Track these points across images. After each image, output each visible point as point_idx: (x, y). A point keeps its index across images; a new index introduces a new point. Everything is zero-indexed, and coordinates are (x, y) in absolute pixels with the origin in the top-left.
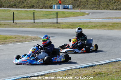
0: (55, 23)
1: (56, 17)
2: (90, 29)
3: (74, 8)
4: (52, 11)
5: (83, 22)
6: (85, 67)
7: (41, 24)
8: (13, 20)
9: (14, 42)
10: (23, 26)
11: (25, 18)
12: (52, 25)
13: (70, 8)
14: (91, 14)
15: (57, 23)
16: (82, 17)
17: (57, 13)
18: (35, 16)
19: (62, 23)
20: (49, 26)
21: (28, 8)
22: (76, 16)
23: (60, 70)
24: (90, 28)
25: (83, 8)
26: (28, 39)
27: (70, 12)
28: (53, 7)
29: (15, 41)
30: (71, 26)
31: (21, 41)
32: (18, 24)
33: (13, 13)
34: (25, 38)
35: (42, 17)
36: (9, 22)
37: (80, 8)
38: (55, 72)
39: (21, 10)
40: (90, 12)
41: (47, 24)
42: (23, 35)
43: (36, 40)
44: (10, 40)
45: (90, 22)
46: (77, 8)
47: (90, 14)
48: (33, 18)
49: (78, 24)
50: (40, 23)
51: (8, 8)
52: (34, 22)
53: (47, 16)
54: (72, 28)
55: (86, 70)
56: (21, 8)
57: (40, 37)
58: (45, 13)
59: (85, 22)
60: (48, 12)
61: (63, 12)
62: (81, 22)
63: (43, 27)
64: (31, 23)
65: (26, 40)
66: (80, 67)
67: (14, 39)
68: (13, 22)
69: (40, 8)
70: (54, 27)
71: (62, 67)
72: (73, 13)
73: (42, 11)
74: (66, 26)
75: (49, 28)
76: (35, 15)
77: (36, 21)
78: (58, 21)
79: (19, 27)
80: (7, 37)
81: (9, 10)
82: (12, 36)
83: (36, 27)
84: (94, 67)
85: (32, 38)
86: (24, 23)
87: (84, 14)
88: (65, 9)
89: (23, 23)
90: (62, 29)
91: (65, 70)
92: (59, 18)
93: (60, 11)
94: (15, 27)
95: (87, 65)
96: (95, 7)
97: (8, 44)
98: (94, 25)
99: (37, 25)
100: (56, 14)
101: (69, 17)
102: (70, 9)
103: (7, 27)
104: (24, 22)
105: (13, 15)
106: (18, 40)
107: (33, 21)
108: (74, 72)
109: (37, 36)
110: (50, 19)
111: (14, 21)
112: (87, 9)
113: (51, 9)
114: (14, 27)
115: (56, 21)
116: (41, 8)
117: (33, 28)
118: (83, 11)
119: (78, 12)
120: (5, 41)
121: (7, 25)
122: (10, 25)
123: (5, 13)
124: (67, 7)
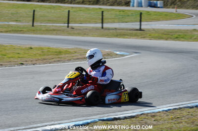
0: (137, 30)
1: (139, 19)
3: (165, 5)
4: (129, 11)
5: (184, 30)
7: (114, 31)
8: (68, 23)
9: (74, 59)
10: (85, 34)
12: (131, 34)
13: (159, 6)
14: (195, 16)
15: (140, 29)
17: (141, 14)
18: (104, 18)
19: (149, 30)
20: (128, 35)
22: (170, 19)
23: (161, 110)
24: (196, 40)
27: (159, 12)
28: (131, 4)
29: (74, 58)
30: (165, 36)
32: (77, 29)
33: (69, 11)
36: (61, 26)
37: (176, 6)
38: (153, 113)
41: (123, 31)
43: (109, 57)
44: (67, 57)
45: (195, 30)
46: (171, 5)
47: (193, 16)
48: (101, 21)
49: (176, 32)
50: (112, 29)
52: (102, 28)
53: (123, 18)
54: (167, 39)
56: (78, 3)
57: (115, 52)
58: (118, 13)
59: (188, 30)
60: (123, 11)
61: (148, 12)
62: (180, 30)
63: (117, 36)
64: (97, 29)
67: (73, 55)
68: (68, 27)
69: (109, 4)
70: (136, 36)
71: (162, 105)
72: (166, 15)
73: (113, 10)
74: (156, 35)
75: (128, 38)
77: (105, 25)
78: (143, 27)
79: (79, 34)
80: (62, 50)
82: (69, 49)
83: (106, 35)
86: (86, 29)
87: (183, 16)
89: (84, 29)
90: (150, 39)
93: (143, 11)
94: (72, 35)
97: (64, 62)
99: (106, 31)
100: (139, 15)
101: (158, 20)
102: (159, 8)
103: (59, 35)
105: (67, 15)
106: (80, 57)
108: (185, 113)
110: (127, 22)
111: (70, 25)
112: (188, 8)
113: (127, 6)
114: (70, 34)
116: (111, 5)
117: (101, 37)
119: (173, 13)
120: (59, 58)
121: (58, 30)
122: (63, 31)
123: (53, 11)
124: (155, 4)
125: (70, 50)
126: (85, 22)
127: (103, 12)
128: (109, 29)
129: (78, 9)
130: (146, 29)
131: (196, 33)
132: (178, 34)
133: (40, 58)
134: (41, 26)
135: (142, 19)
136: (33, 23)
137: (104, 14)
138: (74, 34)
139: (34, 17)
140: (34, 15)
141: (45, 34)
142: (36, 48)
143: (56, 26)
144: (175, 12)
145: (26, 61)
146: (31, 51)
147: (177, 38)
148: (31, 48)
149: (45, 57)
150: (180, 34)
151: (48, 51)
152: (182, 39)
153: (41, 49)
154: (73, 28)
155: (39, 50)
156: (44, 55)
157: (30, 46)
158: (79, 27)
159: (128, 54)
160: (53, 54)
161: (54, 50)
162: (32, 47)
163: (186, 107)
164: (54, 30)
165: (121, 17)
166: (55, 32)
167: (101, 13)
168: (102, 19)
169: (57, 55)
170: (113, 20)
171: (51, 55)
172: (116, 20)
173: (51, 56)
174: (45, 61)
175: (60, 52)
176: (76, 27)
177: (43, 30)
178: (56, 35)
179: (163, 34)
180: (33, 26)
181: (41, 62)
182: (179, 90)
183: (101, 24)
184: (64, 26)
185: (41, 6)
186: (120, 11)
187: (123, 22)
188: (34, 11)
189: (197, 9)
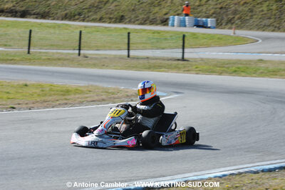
0: (179, 60)
1: (182, 44)
2: (263, 77)
3: (219, 25)
4: (168, 32)
5: (245, 61)
6: (270, 170)
7: (146, 61)
8: (80, 50)
9: (88, 101)
10: (103, 65)
11: (105, 46)
12: (171, 65)
13: (209, 25)
14: (260, 41)
15: (183, 59)
16: (239, 48)
17: (184, 36)
18: (131, 42)
19: (195, 60)
20: (165, 67)
21: (110, 23)
22: (225, 45)
24: (263, 75)
25: (239, 27)
26: (119, 94)
27: (209, 35)
28: (170, 22)
29: (89, 99)
30: (218, 69)
31: (103, 100)
32: (91, 58)
33: (81, 32)
34: (113, 93)
35: (144, 43)
36: (69, 54)
37: (233, 26)
38: (201, 180)
39: (95, 27)
41: (159, 61)
42: (105, 85)
44: (78, 98)
45: (261, 60)
46: (226, 25)
47: (258, 41)
48: (126, 47)
49: (234, 63)
50: (143, 58)
51: (62, 20)
52: (129, 56)
53: (157, 43)
54: (220, 74)
56: (94, 20)
58: (151, 35)
59: (250, 61)
61: (194, 34)
62: (240, 60)
63: (150, 68)
64: (121, 58)
65: (115, 98)
66: (258, 169)
67: (86, 95)
68: (79, 54)
69: (139, 22)
70: (177, 68)
72: (219, 38)
73: (145, 30)
74: (205, 67)
75: (165, 71)
77: (132, 53)
78: (186, 56)
79: (95, 66)
80: (70, 89)
81: (67, 25)
82: (80, 86)
83: (133, 67)
85: (129, 94)
86: (106, 58)
87: (245, 41)
88: (198, 26)
89: (102, 58)
90: (197, 74)
93: (187, 33)
94: (85, 67)
95: (276, 166)
96: (269, 26)
98: (271, 67)
99: (134, 62)
100: (181, 38)
101: (208, 46)
102: (209, 28)
103: (66, 66)
105: (78, 38)
106: (96, 98)
107: (125, 53)
111: (82, 52)
112: (250, 29)
113: (164, 25)
114: (81, 65)
115: (180, 56)
116: (141, 24)
117: (126, 69)
118: (241, 33)
119: (229, 36)
120: (66, 99)
121: (65, 60)
122: (72, 60)
123: (57, 32)
124: (204, 23)
125: (82, 89)
126: (104, 48)
127: (129, 33)
128: (138, 58)
129: (93, 29)
131: (263, 65)
132: (237, 66)
133: (38, 100)
134: (40, 53)
135: (186, 45)
136: (29, 49)
137: (131, 37)
138: (88, 66)
139: (30, 40)
140: (30, 37)
141: (46, 65)
142: (33, 85)
143: (62, 54)
144: (232, 34)
145: (19, 104)
146: (25, 89)
147: (235, 71)
148: (26, 85)
149: (45, 98)
150: (239, 66)
151: (51, 90)
152: (243, 74)
153: (40, 86)
154: (87, 57)
155: (37, 88)
156: (45, 95)
157: (24, 83)
158: (97, 55)
159: (165, 94)
161: (58, 88)
162: (28, 83)
163: (248, 172)
164: (59, 59)
165: (155, 40)
166: (60, 62)
167: (127, 35)
168: (129, 44)
170: (143, 45)
171: (54, 94)
173: (54, 97)
174: (46, 104)
175: (67, 92)
176: (90, 54)
177: (44, 60)
178: (62, 66)
179: (216, 66)
180: (29, 53)
181: (40, 105)
182: (238, 147)
183: (127, 51)
184: (72, 54)
185: (40, 24)
186: (154, 32)
187: (158, 48)
188: (31, 31)
189: (264, 30)
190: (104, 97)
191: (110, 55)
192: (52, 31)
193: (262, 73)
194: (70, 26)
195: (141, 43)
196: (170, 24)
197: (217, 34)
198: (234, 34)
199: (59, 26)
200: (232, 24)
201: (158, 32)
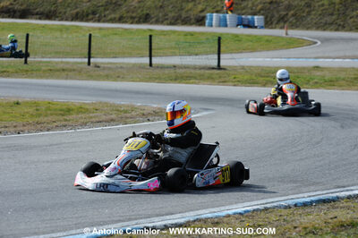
0: (213, 68)
2: (317, 88)
3: (268, 24)
4: (202, 34)
5: (297, 68)
6: (305, 205)
7: (172, 71)
8: (89, 58)
9: (92, 122)
10: (118, 77)
11: (124, 53)
12: (203, 75)
13: (256, 25)
14: (319, 43)
15: (219, 67)
16: (293, 52)
17: (219, 39)
18: (153, 47)
19: (234, 69)
20: (195, 78)
21: (132, 23)
22: (275, 49)
23: (230, 212)
24: (317, 85)
25: (294, 26)
26: (133, 113)
27: (256, 36)
28: (207, 22)
29: (94, 120)
30: (262, 79)
31: (112, 120)
32: (104, 68)
33: (90, 35)
34: (126, 112)
35: (175, 48)
36: (77, 63)
37: (286, 25)
38: (217, 217)
39: (113, 28)
40: (318, 39)
41: (188, 71)
42: (117, 101)
43: (157, 118)
44: (81, 118)
45: (317, 68)
46: (277, 23)
47: (316, 43)
48: (148, 53)
50: (169, 67)
51: (72, 20)
52: (151, 64)
53: (190, 46)
54: (264, 86)
55: (308, 214)
56: (113, 20)
58: (182, 38)
59: (304, 68)
60: (192, 35)
61: (237, 36)
63: (177, 79)
64: (141, 67)
65: (127, 118)
66: (290, 202)
68: (89, 63)
69: (168, 22)
70: (210, 79)
71: (236, 203)
72: (267, 41)
73: (174, 32)
74: (246, 77)
75: (195, 83)
76: (153, 44)
77: (155, 61)
78: (222, 64)
79: (107, 77)
80: (72, 107)
81: (77, 27)
83: (156, 79)
84: (333, 203)
85: (145, 113)
86: (121, 67)
87: (299, 43)
89: (117, 67)
90: (235, 85)
91: (248, 211)
92: (225, 53)
93: (228, 34)
94: (95, 79)
95: (313, 198)
96: (332, 24)
97: (73, 127)
98: (328, 76)
99: (157, 71)
100: (216, 42)
101: (253, 50)
102: (256, 27)
103: (71, 78)
104: (120, 63)
105: (87, 42)
106: (104, 118)
107: (146, 60)
108: (273, 217)
109: (159, 106)
110: (197, 55)
111: (92, 60)
112: (308, 29)
113: (200, 25)
114: (90, 77)
115: (215, 63)
116: (171, 24)
117: (147, 81)
118: (295, 33)
119: (279, 37)
120: (66, 120)
121: (71, 70)
122: (80, 71)
123: (65, 36)
124: (249, 21)
125: (87, 107)
126: (123, 55)
127: (151, 36)
129: (110, 31)
130: (230, 67)
131: (318, 73)
133: (31, 121)
134: (41, 62)
136: (26, 58)
138: (98, 78)
139: (27, 46)
140: (27, 43)
141: (47, 78)
142: (27, 102)
143: (68, 63)
144: (284, 35)
145: (5, 127)
146: (16, 108)
148: (18, 103)
149: (40, 119)
151: (48, 109)
153: (35, 104)
154: (99, 67)
155: (31, 107)
156: (40, 115)
158: (108, 63)
160: (56, 114)
161: (58, 107)
162: (20, 100)
164: (63, 70)
166: (64, 74)
167: (148, 37)
168: (150, 49)
169: (63, 115)
170: (172, 50)
171: (52, 115)
172: (177, 51)
173: (50, 118)
174: (39, 126)
175: (69, 111)
176: (102, 63)
177: (44, 71)
178: (66, 79)
179: (259, 75)
180: (26, 63)
181: (33, 127)
185: (43, 27)
186: (187, 34)
187: (190, 54)
188: (28, 35)
189: (324, 30)
190: (113, 116)
191: (128, 64)
192: (58, 34)
193: (316, 83)
194: (81, 28)
195: (168, 48)
196: (207, 24)
197: (265, 36)
198: (287, 34)
199: (67, 28)
200: (285, 22)
201: (192, 34)
